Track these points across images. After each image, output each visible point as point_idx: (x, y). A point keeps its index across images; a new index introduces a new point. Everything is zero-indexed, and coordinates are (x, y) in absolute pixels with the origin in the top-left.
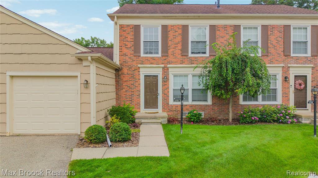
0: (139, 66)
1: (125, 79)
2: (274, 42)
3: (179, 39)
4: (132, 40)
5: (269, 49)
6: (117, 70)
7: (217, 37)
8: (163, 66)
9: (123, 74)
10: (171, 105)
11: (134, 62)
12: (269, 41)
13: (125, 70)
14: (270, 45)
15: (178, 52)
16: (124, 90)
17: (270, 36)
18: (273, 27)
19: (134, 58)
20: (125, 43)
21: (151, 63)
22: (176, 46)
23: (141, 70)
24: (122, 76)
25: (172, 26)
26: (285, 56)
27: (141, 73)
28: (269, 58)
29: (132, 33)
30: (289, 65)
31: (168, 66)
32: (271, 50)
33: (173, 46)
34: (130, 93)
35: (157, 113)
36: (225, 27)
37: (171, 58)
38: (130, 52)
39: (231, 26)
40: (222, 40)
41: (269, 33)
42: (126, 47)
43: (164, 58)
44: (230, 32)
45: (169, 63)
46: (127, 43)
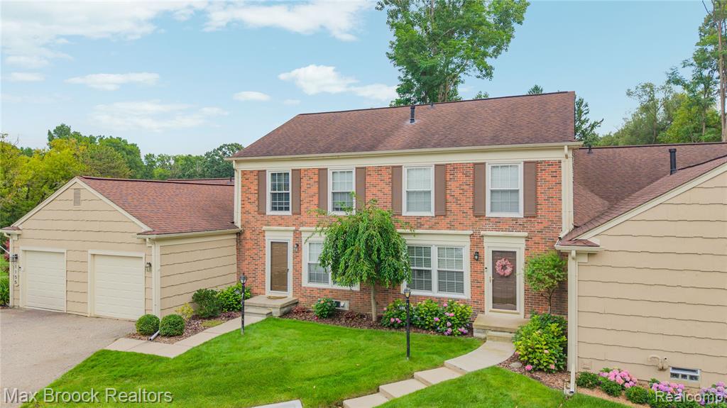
0: (265, 228)
1: (247, 247)
2: (457, 193)
3: (315, 189)
4: (256, 192)
5: (449, 205)
6: (239, 234)
7: (368, 185)
8: (294, 228)
9: (245, 239)
10: (304, 287)
11: (259, 222)
12: (448, 191)
13: (248, 234)
14: (449, 199)
15: (314, 208)
16: (246, 262)
17: (449, 183)
18: (455, 167)
19: (259, 217)
20: (247, 195)
21: (280, 225)
22: (311, 199)
23: (267, 234)
24: (244, 242)
25: (305, 170)
26: (476, 217)
27: (266, 238)
28: (447, 220)
29: (256, 182)
30: (482, 233)
31: (301, 229)
32: (452, 206)
33: (307, 200)
34: (253, 267)
35: (286, 297)
36: (379, 169)
37: (304, 217)
38: (253, 208)
39: (387, 168)
40: (374, 190)
41: (448, 177)
42: (250, 201)
43: (296, 216)
44: (386, 176)
45: (302, 224)
46: (250, 196)
